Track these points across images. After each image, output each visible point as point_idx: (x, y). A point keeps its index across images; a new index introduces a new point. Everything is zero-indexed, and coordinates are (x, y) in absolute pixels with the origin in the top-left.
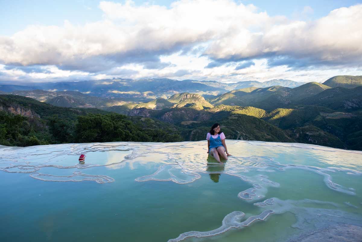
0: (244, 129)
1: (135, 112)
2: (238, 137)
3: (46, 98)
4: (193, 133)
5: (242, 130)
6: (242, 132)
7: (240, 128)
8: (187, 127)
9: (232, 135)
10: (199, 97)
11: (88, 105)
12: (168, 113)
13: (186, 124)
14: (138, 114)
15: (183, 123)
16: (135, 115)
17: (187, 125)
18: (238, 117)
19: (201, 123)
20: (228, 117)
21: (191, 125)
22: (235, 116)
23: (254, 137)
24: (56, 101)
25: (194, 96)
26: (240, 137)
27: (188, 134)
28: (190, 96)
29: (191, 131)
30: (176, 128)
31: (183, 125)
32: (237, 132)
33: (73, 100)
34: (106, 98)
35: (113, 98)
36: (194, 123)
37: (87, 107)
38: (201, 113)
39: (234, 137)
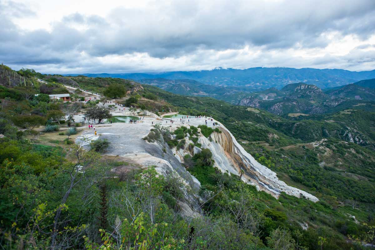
0: (356, 125)
1: (245, 102)
2: (346, 133)
3: (167, 85)
4: (296, 126)
5: (354, 126)
6: (353, 129)
7: (352, 124)
8: (293, 119)
9: (339, 131)
10: (316, 88)
11: (202, 92)
12: (278, 104)
13: (293, 116)
14: (248, 103)
15: (290, 115)
16: (245, 104)
17: (294, 118)
18: (352, 112)
19: (308, 116)
20: (340, 112)
21: (298, 118)
22: (348, 111)
23: (369, 135)
24: (174, 88)
25: (309, 87)
26: (348, 133)
27: (291, 126)
28: (305, 87)
29: (295, 123)
30: (280, 119)
31: (290, 117)
32: (347, 127)
33: (189, 88)
34: (219, 86)
35: (226, 86)
36: (302, 116)
37: (201, 95)
38: (314, 106)
39: (341, 132)
